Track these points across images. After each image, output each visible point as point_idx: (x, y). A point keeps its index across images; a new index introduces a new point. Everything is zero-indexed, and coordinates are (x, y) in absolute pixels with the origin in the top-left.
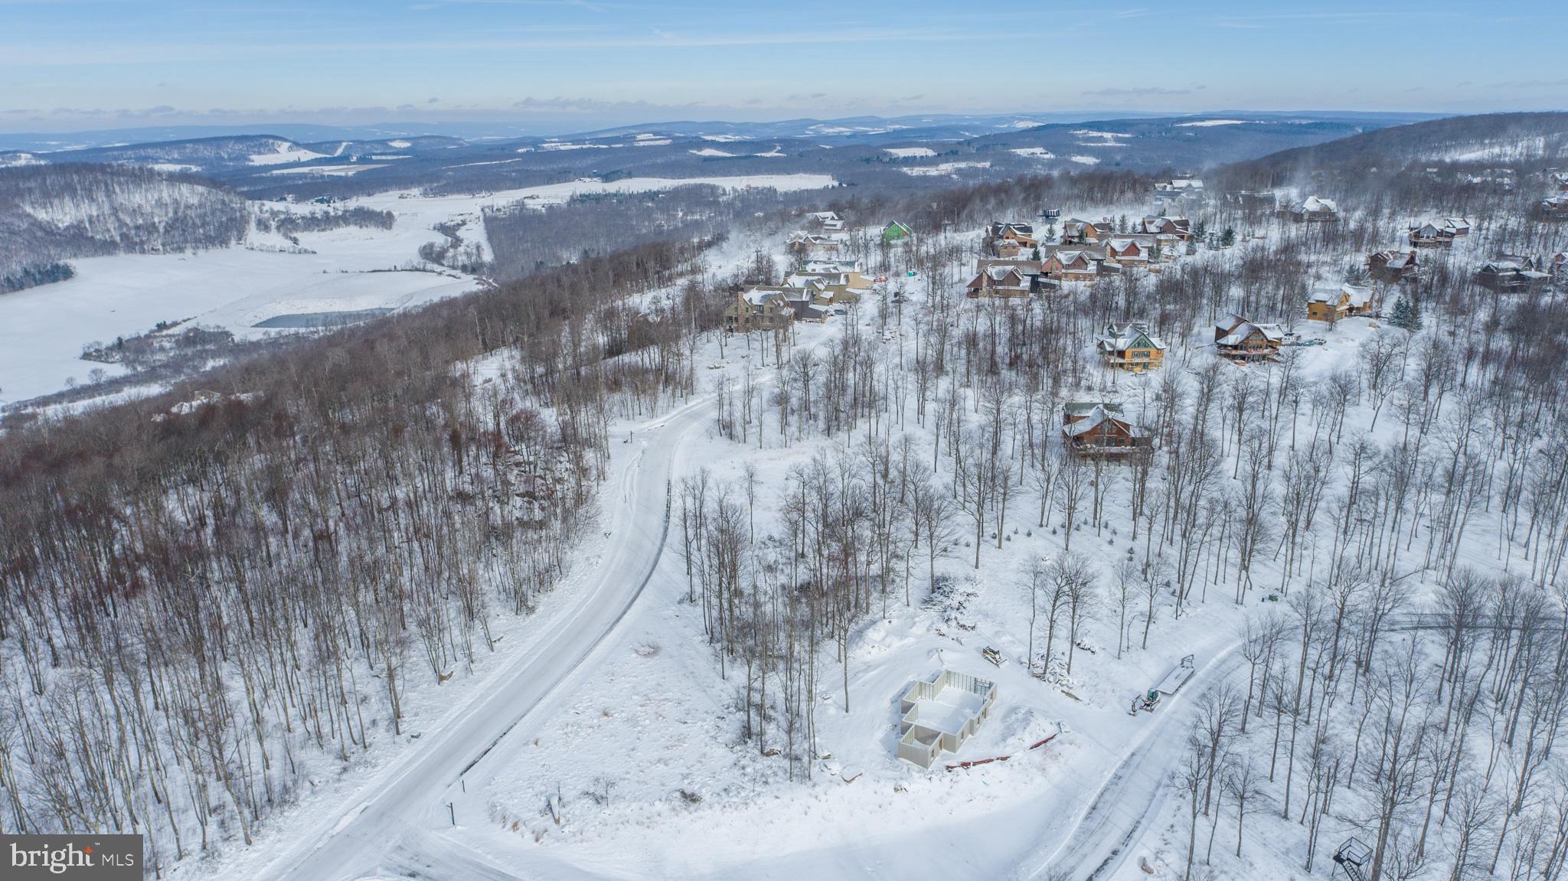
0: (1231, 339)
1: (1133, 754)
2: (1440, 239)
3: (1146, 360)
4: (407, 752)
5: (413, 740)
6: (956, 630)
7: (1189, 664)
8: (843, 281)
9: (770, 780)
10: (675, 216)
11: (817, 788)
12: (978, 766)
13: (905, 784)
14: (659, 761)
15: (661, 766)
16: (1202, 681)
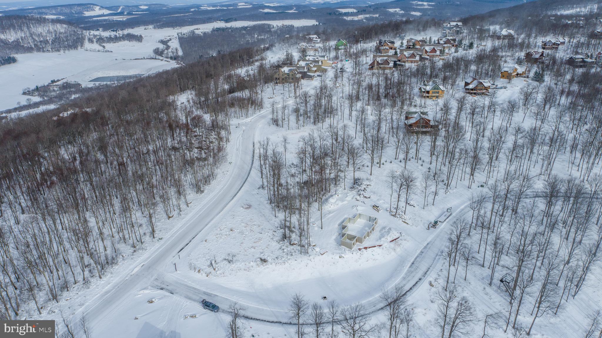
0: (471, 86)
1: (428, 244)
2: (554, 46)
3: (437, 95)
4: (158, 245)
5: (160, 240)
6: (363, 199)
7: (450, 211)
8: (320, 63)
9: (293, 254)
10: (254, 37)
11: (311, 257)
12: (370, 249)
13: (343, 255)
14: (252, 247)
15: (253, 250)
16: (454, 217)
